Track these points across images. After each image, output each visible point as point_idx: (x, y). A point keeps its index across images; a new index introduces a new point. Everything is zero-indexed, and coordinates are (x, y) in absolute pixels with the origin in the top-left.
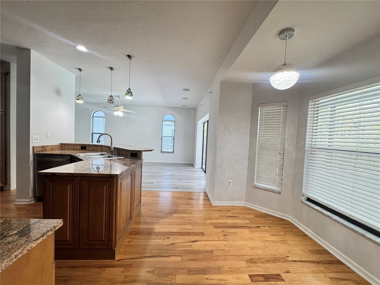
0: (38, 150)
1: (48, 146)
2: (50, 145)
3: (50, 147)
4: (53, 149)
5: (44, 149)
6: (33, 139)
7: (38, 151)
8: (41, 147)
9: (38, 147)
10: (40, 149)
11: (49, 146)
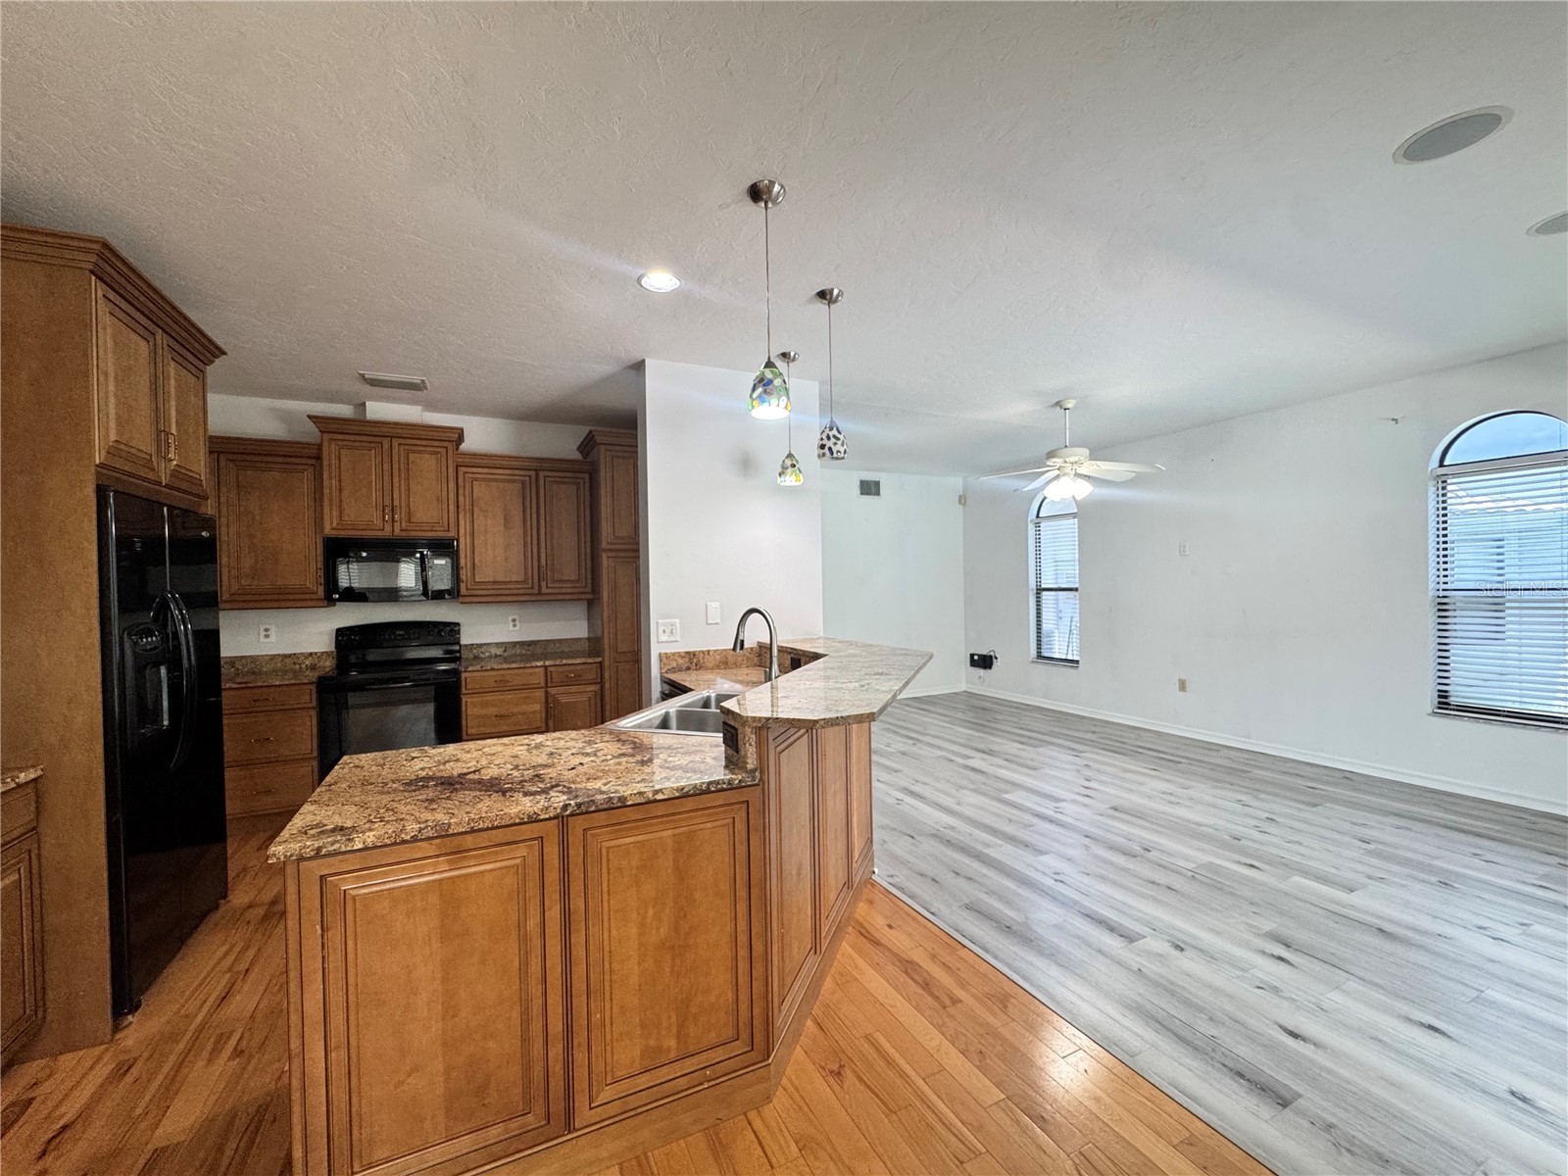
0: (675, 665)
1: (709, 651)
2: (714, 651)
3: (718, 657)
4: (726, 663)
5: (695, 661)
6: (661, 630)
7: (673, 668)
8: (683, 655)
9: (674, 654)
10: (680, 661)
11: (711, 653)
